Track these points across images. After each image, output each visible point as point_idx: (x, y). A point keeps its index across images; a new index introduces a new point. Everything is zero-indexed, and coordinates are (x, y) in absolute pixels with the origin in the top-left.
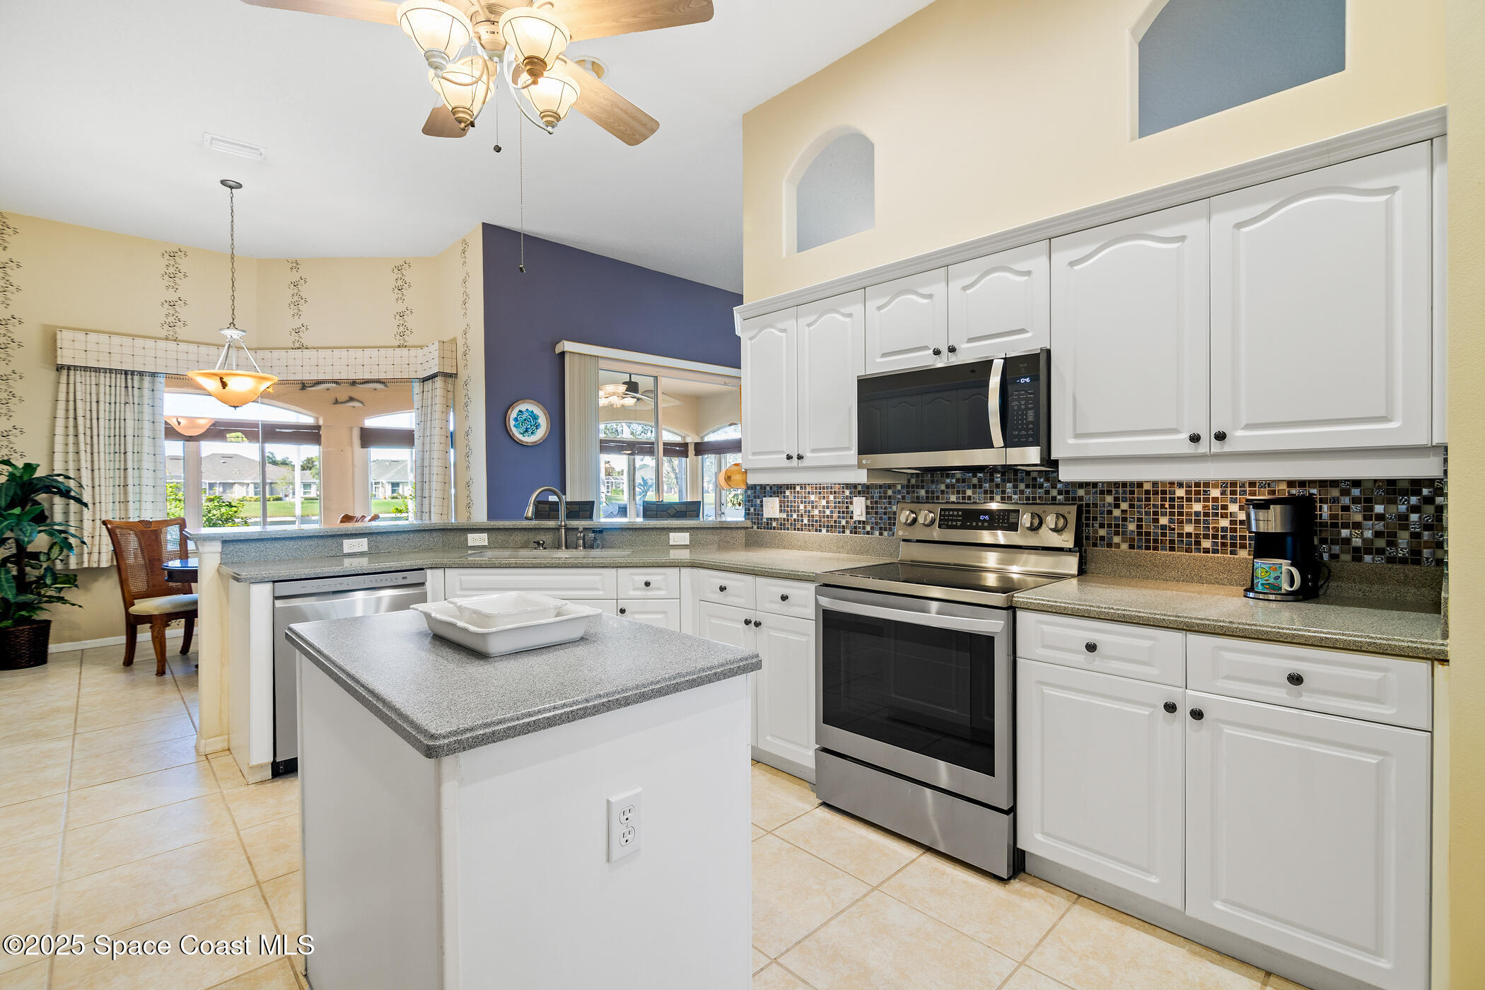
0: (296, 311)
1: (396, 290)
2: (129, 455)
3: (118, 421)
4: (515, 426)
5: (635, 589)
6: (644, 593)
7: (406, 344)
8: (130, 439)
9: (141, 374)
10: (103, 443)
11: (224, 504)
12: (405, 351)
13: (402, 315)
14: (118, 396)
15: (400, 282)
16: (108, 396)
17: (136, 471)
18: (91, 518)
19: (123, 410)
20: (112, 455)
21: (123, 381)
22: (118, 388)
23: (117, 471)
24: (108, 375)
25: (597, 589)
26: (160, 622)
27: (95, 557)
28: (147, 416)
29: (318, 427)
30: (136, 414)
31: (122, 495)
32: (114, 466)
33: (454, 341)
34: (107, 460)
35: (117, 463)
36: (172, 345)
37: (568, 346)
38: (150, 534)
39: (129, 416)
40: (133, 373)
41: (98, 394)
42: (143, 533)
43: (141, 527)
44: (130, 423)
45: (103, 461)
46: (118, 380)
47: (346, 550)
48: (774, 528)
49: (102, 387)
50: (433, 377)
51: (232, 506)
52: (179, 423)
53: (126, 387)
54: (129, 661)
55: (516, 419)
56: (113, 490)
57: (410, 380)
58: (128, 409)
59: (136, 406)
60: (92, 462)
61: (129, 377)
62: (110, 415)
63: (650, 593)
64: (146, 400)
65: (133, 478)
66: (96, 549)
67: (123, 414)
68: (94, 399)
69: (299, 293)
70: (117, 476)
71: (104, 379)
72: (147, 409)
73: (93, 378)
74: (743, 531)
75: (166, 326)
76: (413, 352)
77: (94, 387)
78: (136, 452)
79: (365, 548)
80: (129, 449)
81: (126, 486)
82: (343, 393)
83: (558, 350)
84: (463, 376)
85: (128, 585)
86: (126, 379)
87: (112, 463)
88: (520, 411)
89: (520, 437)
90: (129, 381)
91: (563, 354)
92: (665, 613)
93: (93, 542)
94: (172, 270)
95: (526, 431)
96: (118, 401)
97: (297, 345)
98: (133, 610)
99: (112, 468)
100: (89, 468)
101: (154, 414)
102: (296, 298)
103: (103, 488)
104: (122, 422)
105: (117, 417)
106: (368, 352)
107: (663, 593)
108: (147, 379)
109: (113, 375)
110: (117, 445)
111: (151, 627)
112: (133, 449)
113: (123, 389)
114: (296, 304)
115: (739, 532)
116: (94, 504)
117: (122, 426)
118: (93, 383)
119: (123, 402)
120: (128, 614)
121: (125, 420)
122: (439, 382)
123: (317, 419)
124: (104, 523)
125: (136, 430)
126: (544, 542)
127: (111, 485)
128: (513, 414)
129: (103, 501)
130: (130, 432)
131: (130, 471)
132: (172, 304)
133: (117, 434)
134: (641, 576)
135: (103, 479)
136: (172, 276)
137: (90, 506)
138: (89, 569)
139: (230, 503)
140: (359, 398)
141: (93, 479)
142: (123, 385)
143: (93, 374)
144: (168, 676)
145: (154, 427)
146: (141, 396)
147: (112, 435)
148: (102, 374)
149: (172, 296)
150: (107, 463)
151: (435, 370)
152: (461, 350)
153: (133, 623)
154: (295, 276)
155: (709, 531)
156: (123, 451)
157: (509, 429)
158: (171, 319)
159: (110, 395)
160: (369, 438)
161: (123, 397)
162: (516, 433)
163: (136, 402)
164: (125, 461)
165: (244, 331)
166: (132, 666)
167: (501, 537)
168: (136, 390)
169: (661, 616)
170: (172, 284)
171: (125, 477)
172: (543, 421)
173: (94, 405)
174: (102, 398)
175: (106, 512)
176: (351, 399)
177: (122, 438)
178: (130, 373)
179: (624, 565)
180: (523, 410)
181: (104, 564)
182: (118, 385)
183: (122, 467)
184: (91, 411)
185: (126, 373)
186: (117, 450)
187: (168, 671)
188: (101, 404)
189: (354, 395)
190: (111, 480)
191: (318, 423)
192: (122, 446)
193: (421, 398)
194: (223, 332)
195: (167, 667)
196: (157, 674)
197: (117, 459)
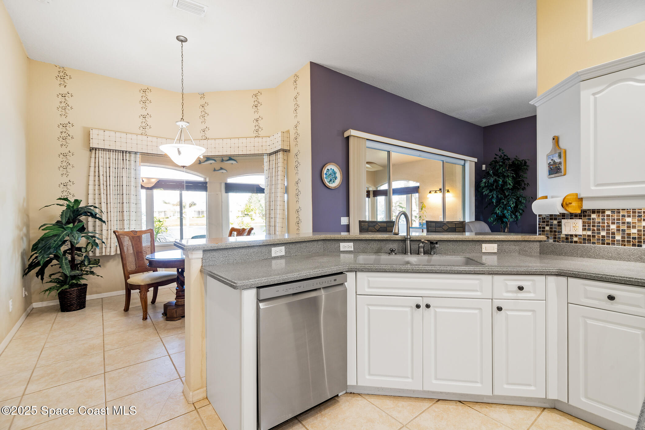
0: (203, 120)
1: (254, 107)
2: (125, 195)
3: (119, 177)
4: (325, 177)
5: (508, 292)
6: (515, 295)
7: (259, 136)
8: (124, 187)
9: (130, 152)
10: (112, 190)
11: (157, 221)
12: (260, 139)
13: (257, 120)
14: (119, 164)
15: (256, 103)
16: (114, 164)
17: (127, 204)
18: (106, 229)
19: (121, 172)
20: (116, 195)
21: (122, 156)
22: (119, 160)
23: (119, 204)
24: (114, 153)
25: (477, 291)
26: (143, 289)
27: (108, 249)
28: (133, 175)
29: (206, 183)
30: (128, 174)
31: (121, 217)
32: (117, 202)
33: (288, 132)
34: (114, 198)
35: (119, 199)
36: (144, 138)
37: (353, 132)
38: (136, 237)
39: (124, 175)
40: (126, 152)
41: (110, 163)
42: (133, 237)
43: (132, 234)
44: (124, 178)
45: (112, 199)
46: (119, 156)
47: (273, 255)
48: (576, 242)
49: (111, 159)
50: (276, 152)
51: (160, 222)
52: (143, 181)
53: (123, 160)
54: (127, 309)
55: (326, 174)
56: (117, 214)
57: (262, 155)
58: (124, 171)
59: (128, 169)
60: (107, 199)
61: (124, 154)
62: (115, 175)
63: (521, 295)
64: (133, 167)
65: (126, 207)
66: (109, 246)
67: (121, 174)
68: (108, 166)
69: (205, 111)
70: (119, 206)
71: (112, 155)
72: (133, 171)
73: (107, 155)
74: (538, 244)
75: (141, 128)
76: (264, 139)
77: (107, 159)
78: (127, 194)
79: (283, 253)
80: (125, 192)
81: (123, 212)
82: (218, 165)
83: (346, 135)
84: (294, 151)
85: (126, 267)
86: (123, 156)
87: (116, 200)
88: (328, 170)
89: (328, 184)
90: (124, 156)
91: (348, 138)
92: (533, 311)
93: (107, 241)
94: (144, 99)
95: (331, 181)
96: (119, 167)
97: (204, 138)
98: (129, 281)
99: (116, 202)
100: (106, 202)
101: (136, 174)
102: (203, 113)
103: (112, 213)
104: (121, 178)
105: (119, 176)
106: (241, 140)
107: (532, 295)
108: (133, 155)
109: (117, 153)
110: (119, 190)
111: (140, 292)
112: (126, 192)
113: (121, 161)
114: (203, 116)
115: (535, 244)
116: (108, 221)
117: (121, 180)
118: (107, 157)
119: (121, 168)
120: (127, 284)
121: (122, 177)
122: (280, 155)
123: (205, 178)
124: (114, 232)
125: (128, 182)
126: (395, 250)
127: (116, 211)
128: (325, 171)
129: (112, 220)
130: (125, 184)
131: (125, 204)
132: (144, 116)
133: (119, 184)
134: (514, 282)
135: (112, 208)
136: (144, 102)
137: (106, 222)
138: (106, 256)
139: (159, 220)
140: (225, 169)
141: (107, 208)
142: (122, 159)
143: (107, 152)
144: (149, 320)
145: (136, 181)
146: (130, 165)
147: (116, 185)
148: (112, 153)
149: (144, 113)
150: (114, 200)
151: (279, 148)
152: (292, 136)
153: (129, 288)
154: (202, 102)
155: (512, 243)
156: (121, 194)
157: (323, 179)
158: (144, 124)
159: (115, 164)
160: (230, 188)
161: (121, 165)
162: (326, 181)
163: (128, 168)
164: (122, 199)
165: (188, 123)
166: (128, 311)
167: (362, 245)
168: (127, 161)
169: (530, 314)
170: (144, 106)
171: (123, 207)
172: (339, 175)
173: (108, 169)
174: (111, 166)
175: (113, 226)
176: (221, 169)
177: (121, 186)
178: (125, 152)
179: (501, 273)
180: (329, 169)
181: (113, 254)
182: (119, 158)
183: (121, 202)
184: (106, 172)
185: (123, 152)
186: (119, 193)
187: (148, 317)
188: (111, 168)
189: (223, 167)
190: (116, 208)
191: (206, 181)
192: (121, 191)
193: (269, 164)
194: (178, 123)
195: (148, 315)
196: (143, 319)
197: (119, 198)
